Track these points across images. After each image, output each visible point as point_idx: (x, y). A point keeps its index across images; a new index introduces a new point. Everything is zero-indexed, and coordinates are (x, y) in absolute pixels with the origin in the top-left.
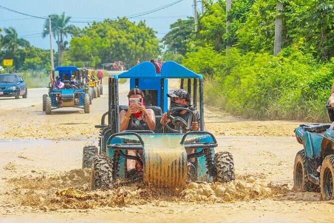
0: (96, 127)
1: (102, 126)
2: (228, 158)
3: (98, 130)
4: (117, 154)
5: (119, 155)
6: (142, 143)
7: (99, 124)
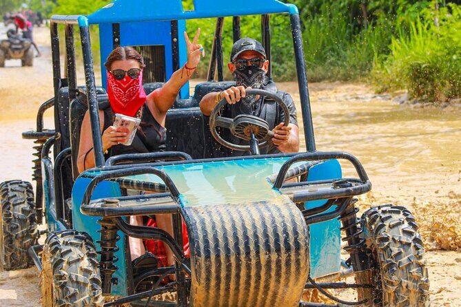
0: (27, 136)
1: (39, 135)
2: (406, 225)
3: (31, 142)
4: (109, 225)
5: (115, 228)
6: (175, 194)
7: (33, 128)
